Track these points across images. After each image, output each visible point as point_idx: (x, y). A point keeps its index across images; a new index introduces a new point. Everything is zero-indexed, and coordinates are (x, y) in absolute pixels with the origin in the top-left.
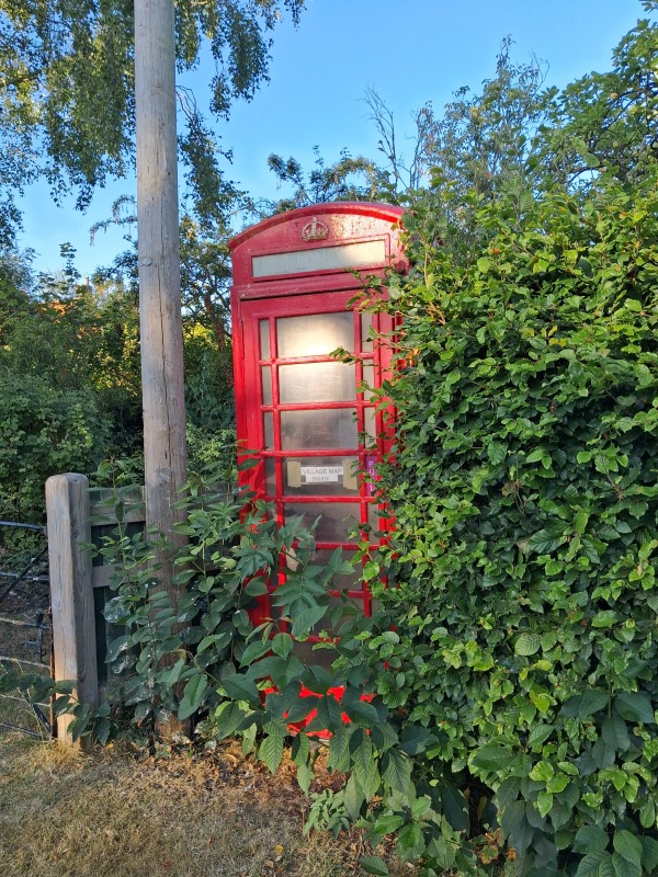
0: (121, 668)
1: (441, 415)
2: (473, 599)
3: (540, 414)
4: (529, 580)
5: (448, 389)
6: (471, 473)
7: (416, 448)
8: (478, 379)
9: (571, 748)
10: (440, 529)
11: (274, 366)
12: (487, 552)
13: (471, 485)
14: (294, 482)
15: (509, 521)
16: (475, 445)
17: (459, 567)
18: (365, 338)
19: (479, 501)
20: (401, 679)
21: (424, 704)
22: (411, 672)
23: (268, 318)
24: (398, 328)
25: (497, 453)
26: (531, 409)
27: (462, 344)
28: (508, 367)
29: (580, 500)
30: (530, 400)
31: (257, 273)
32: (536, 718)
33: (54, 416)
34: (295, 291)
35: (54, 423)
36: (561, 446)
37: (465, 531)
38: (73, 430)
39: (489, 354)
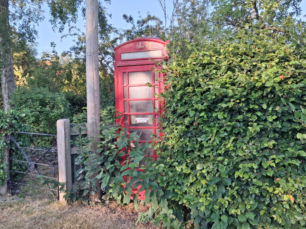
0: (79, 179)
1: (177, 103)
2: (185, 154)
3: (204, 103)
4: (200, 149)
5: (179, 95)
6: (185, 119)
7: (170, 112)
8: (188, 93)
9: (211, 194)
10: (176, 135)
11: (128, 87)
12: (189, 141)
13: (185, 123)
14: (133, 122)
15: (195, 133)
16: (186, 111)
17: (181, 145)
18: (155, 80)
19: (187, 127)
20: (165, 178)
21: (171, 185)
22: (168, 176)
23: (125, 72)
24: (165, 77)
25: (192, 113)
26: (201, 101)
27: (183, 82)
28: (196, 89)
29: (214, 126)
30: (201, 99)
31: (123, 58)
32: (202, 187)
33: (51, 101)
34: (134, 64)
35: (51, 104)
36: (209, 112)
37: (183, 135)
38: (57, 106)
39: (191, 86)
